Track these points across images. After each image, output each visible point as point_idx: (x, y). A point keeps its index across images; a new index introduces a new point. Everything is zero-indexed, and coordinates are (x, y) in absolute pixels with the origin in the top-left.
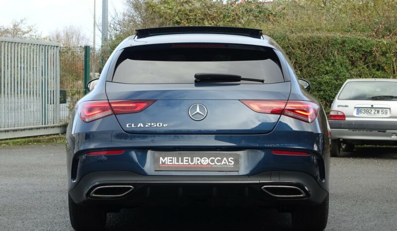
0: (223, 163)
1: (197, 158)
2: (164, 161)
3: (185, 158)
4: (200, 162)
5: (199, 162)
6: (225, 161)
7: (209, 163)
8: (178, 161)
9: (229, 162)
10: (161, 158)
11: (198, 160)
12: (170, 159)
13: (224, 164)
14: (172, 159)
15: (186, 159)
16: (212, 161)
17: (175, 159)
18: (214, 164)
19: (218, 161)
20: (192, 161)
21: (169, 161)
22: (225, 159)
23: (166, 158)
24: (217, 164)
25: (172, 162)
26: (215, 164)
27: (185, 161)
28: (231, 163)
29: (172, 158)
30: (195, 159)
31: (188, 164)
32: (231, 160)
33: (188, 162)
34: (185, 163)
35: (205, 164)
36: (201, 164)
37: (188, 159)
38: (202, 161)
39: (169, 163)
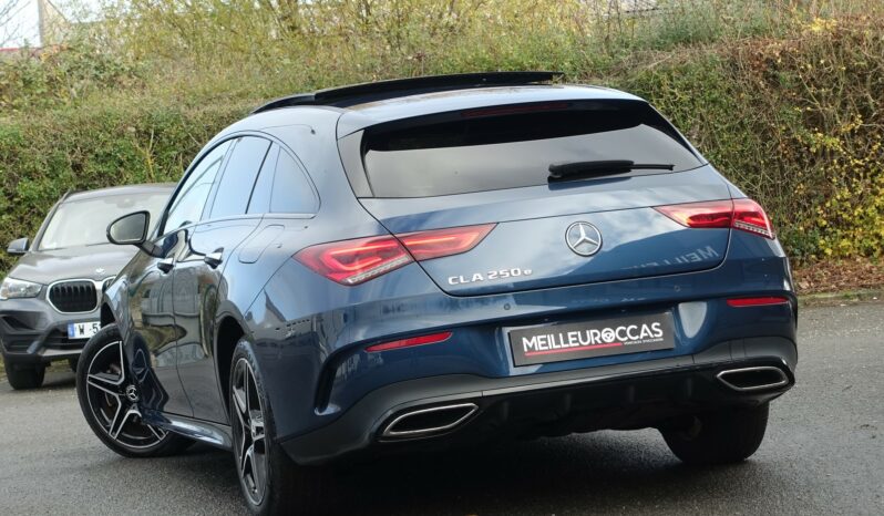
0: (643, 334)
1: (592, 331)
2: (531, 346)
3: (570, 334)
4: (601, 339)
5: (597, 339)
6: (646, 332)
7: (616, 339)
8: (558, 342)
9: (653, 332)
10: (525, 340)
11: (595, 335)
12: (542, 340)
13: (644, 338)
14: (546, 340)
15: (573, 336)
16: (623, 334)
17: (551, 338)
18: (626, 339)
19: (634, 332)
20: (585, 339)
21: (540, 343)
22: (645, 326)
23: (534, 339)
24: (632, 338)
25: (547, 345)
26: (629, 340)
27: (571, 339)
28: (658, 333)
29: (544, 337)
30: (590, 333)
31: (577, 344)
32: (656, 327)
33: (578, 341)
34: (572, 345)
35: (609, 340)
36: (604, 343)
37: (576, 336)
38: (604, 336)
39: (541, 348)
